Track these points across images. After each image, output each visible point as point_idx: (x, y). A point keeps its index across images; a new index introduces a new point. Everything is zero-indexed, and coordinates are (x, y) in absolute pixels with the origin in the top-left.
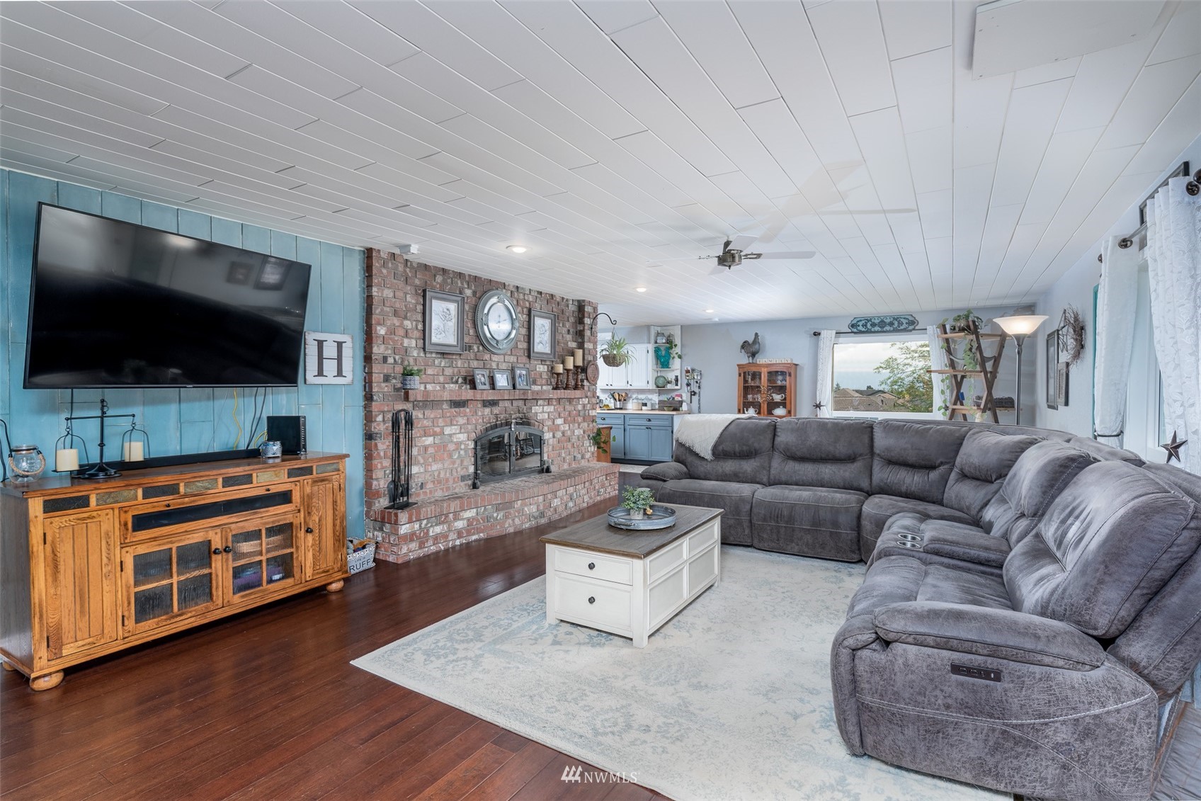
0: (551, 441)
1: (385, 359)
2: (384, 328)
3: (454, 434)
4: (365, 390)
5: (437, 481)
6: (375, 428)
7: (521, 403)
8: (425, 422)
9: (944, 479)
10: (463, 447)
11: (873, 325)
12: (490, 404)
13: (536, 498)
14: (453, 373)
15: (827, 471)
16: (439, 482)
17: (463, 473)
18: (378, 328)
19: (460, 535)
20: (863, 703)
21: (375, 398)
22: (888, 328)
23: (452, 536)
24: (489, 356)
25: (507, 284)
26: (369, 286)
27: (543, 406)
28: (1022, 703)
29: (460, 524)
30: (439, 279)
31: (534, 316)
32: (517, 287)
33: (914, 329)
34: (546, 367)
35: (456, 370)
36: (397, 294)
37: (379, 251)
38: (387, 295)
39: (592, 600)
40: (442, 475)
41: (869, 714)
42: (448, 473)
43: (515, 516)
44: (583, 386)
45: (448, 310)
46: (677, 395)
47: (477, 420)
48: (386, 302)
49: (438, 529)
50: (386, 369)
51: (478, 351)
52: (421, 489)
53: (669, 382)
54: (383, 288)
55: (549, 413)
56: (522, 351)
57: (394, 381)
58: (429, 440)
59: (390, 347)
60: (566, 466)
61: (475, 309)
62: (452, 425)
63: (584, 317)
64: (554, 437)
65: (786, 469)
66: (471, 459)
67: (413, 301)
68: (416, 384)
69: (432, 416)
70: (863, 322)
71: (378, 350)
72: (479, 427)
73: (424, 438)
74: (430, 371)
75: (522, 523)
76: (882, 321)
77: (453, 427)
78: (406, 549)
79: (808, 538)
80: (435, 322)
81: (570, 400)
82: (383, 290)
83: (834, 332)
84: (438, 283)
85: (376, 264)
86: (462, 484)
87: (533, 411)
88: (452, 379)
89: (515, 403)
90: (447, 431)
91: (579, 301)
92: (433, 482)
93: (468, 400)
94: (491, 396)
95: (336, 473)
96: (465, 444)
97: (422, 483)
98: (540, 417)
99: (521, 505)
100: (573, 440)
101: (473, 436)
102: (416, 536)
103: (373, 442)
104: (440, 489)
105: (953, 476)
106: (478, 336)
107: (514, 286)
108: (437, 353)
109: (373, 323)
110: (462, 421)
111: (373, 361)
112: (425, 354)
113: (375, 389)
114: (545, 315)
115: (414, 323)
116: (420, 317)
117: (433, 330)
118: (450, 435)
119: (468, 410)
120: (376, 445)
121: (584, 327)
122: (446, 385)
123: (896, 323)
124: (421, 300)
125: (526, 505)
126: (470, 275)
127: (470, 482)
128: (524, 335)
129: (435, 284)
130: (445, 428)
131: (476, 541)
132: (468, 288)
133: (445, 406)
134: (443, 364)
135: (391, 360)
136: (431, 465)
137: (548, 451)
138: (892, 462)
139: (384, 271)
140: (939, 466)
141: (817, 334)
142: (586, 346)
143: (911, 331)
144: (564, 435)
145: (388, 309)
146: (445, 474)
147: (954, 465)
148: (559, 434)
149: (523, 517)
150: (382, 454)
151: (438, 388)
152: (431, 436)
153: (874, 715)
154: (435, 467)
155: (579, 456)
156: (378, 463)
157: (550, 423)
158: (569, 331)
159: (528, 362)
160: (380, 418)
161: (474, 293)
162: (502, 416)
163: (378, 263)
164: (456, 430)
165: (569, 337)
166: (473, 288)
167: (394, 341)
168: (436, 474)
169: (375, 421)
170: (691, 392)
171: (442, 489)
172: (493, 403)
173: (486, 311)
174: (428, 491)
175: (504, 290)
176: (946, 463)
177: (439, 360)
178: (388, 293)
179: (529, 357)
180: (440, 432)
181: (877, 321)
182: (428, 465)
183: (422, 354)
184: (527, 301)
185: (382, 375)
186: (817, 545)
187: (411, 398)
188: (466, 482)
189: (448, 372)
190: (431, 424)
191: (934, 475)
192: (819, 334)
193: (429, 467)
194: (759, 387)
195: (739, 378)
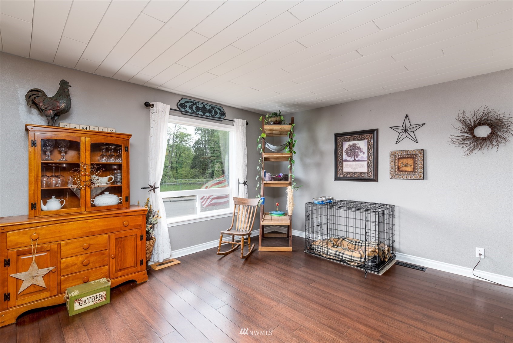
11: (198, 109)
22: (207, 114)
33: (224, 120)
70: (190, 104)
76: (204, 107)
83: (167, 107)
123: (213, 112)
143: (221, 120)
181: (200, 106)
194: (78, 165)
195: (31, 149)
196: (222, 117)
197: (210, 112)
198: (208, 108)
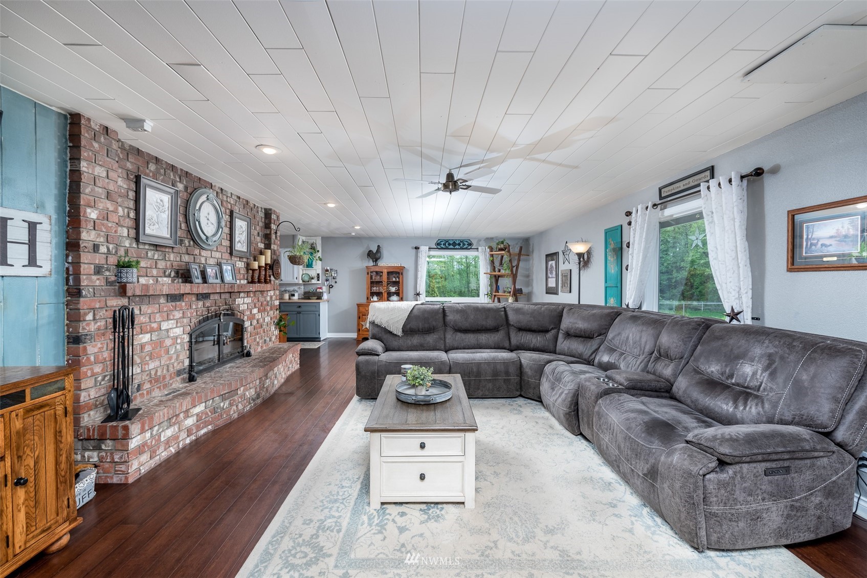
0: (249, 329)
1: (96, 248)
2: (96, 212)
3: (171, 329)
4: (67, 284)
5: (154, 379)
6: (84, 329)
7: (227, 296)
8: (142, 318)
9: (556, 338)
10: (179, 341)
11: (449, 244)
12: (203, 297)
13: (254, 382)
14: (166, 266)
15: (483, 338)
16: (157, 380)
17: (178, 367)
18: (89, 210)
19: (189, 432)
20: (710, 512)
21: (84, 293)
22: (457, 247)
23: (183, 435)
24: (198, 251)
25: (213, 184)
26: (75, 158)
27: (244, 298)
28: (801, 484)
29: (190, 422)
30: (152, 167)
31: (235, 218)
32: (222, 189)
33: (471, 248)
34: (243, 263)
35: (169, 263)
36: (111, 174)
37: (89, 120)
38: (98, 173)
39: (422, 477)
40: (159, 373)
41: (716, 519)
42: (165, 370)
43: (239, 402)
44: (270, 280)
45: (161, 201)
46: (319, 288)
47: (191, 313)
48: (97, 181)
49: (169, 433)
50: (99, 259)
51: (189, 246)
52: (138, 391)
53: (312, 278)
54: (94, 164)
55: (247, 304)
56: (226, 248)
57: (107, 273)
58: (146, 338)
59: (102, 234)
60: (259, 349)
61: (187, 203)
62: (168, 319)
63: (270, 223)
64: (251, 325)
65: (457, 339)
66: (186, 353)
67: (125, 186)
68: (131, 275)
69: (149, 311)
70: (444, 242)
71: (87, 236)
72: (193, 320)
73: (140, 336)
74: (143, 264)
75: (245, 407)
76: (454, 242)
77: (170, 322)
78: (137, 464)
79: (490, 385)
80: (150, 212)
81: (262, 292)
82: (94, 167)
83: (428, 247)
84: (151, 171)
85: (85, 135)
86: (178, 379)
87: (237, 303)
88: (165, 272)
89: (223, 296)
90: (165, 326)
91: (265, 209)
92: (150, 382)
93: (183, 295)
94: (204, 289)
95: (60, 393)
96: (181, 338)
97: (138, 385)
98: (242, 308)
99: (243, 390)
100: (264, 327)
101: (188, 329)
102: (148, 446)
103: (81, 346)
104: (157, 388)
105: (560, 336)
106: (189, 231)
107: (219, 188)
108: (150, 245)
109: (82, 203)
110: (178, 315)
111: (81, 249)
112: (138, 245)
113: (84, 282)
114: (243, 217)
115: (126, 210)
116: (132, 204)
117: (146, 220)
118: (167, 331)
119: (183, 304)
120: (85, 348)
121: (271, 231)
122: (159, 279)
123: (462, 244)
124: (133, 186)
125: (247, 390)
126: (182, 170)
127: (186, 376)
128: (227, 234)
129: (148, 171)
130: (162, 323)
131: (205, 434)
132: (180, 182)
133: (162, 300)
134: (156, 257)
135: (103, 249)
136: (148, 364)
137: (247, 338)
138: (520, 329)
139: (96, 145)
140: (551, 330)
141: (417, 248)
142: (272, 247)
143: (469, 249)
144: (258, 323)
145: (100, 190)
146: (163, 371)
147: (559, 329)
148: (255, 322)
149: (245, 401)
150: (92, 358)
151: (151, 282)
152: (147, 333)
153: (719, 519)
154: (152, 365)
155: (268, 339)
156: (88, 369)
157: (249, 313)
158: (258, 233)
159: (230, 258)
160: (90, 317)
161: (186, 188)
162: (213, 309)
163: (88, 134)
164: (173, 324)
165: (259, 239)
166: (185, 182)
167: (107, 227)
168: (153, 373)
169: (85, 320)
170: (330, 286)
171: (159, 388)
172: (204, 296)
173: (197, 208)
174: (145, 392)
175: (211, 190)
176: (555, 328)
177: (153, 252)
178: (100, 171)
179: (231, 254)
180: (157, 328)
181: (451, 242)
182: (145, 364)
183: (134, 245)
184: (230, 203)
185: (92, 266)
186: (495, 389)
187: (129, 293)
188: (182, 376)
189: (161, 264)
190: (148, 320)
191: (549, 336)
192: (419, 248)
193: (147, 366)
194: (382, 282)
195: (367, 276)
196: (469, 247)
197: (459, 244)
198: (457, 242)
